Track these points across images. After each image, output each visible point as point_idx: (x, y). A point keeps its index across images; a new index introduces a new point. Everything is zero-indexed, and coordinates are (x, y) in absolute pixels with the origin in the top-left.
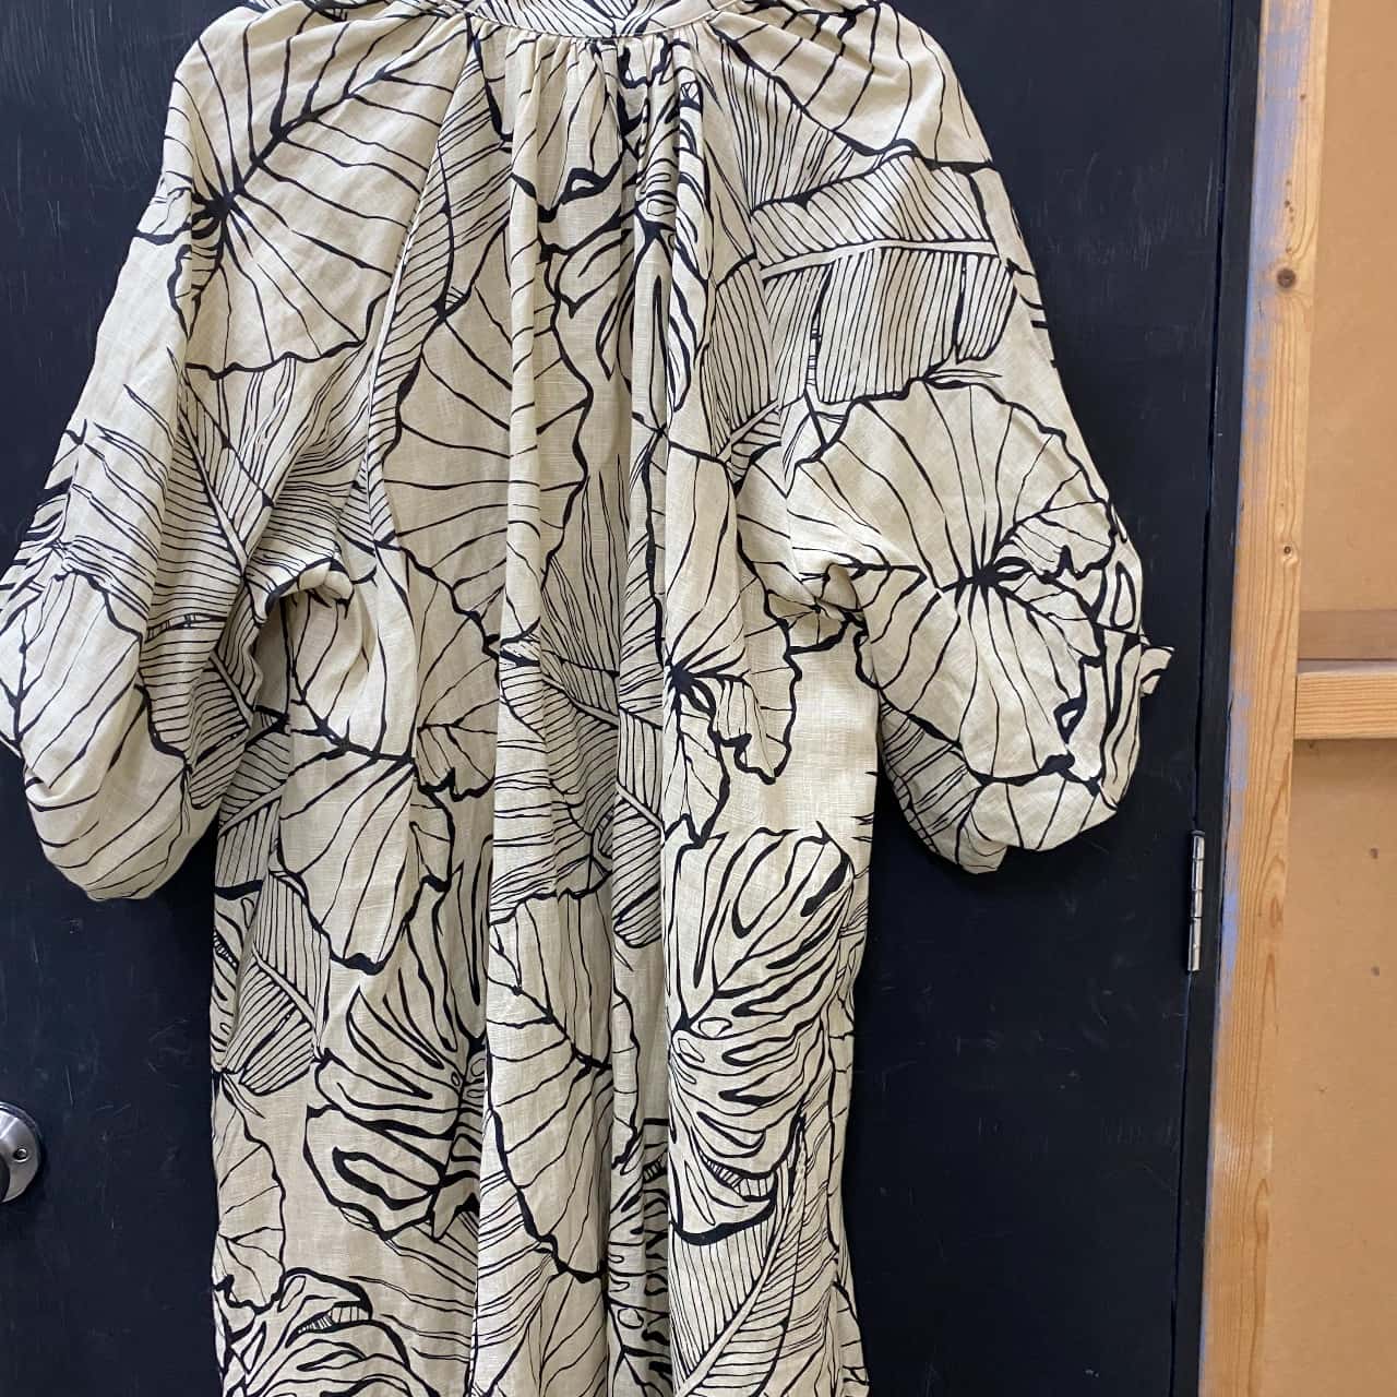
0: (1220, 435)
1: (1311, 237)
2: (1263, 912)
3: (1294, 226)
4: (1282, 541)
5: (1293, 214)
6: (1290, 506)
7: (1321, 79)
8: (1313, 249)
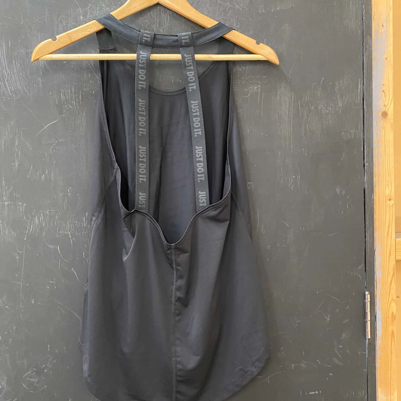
0: (367, 164)
1: (391, 101)
2: (389, 317)
3: (386, 98)
4: (388, 197)
5: (386, 94)
6: (390, 186)
7: (392, 53)
8: (392, 105)
